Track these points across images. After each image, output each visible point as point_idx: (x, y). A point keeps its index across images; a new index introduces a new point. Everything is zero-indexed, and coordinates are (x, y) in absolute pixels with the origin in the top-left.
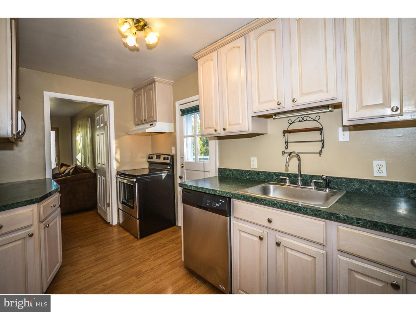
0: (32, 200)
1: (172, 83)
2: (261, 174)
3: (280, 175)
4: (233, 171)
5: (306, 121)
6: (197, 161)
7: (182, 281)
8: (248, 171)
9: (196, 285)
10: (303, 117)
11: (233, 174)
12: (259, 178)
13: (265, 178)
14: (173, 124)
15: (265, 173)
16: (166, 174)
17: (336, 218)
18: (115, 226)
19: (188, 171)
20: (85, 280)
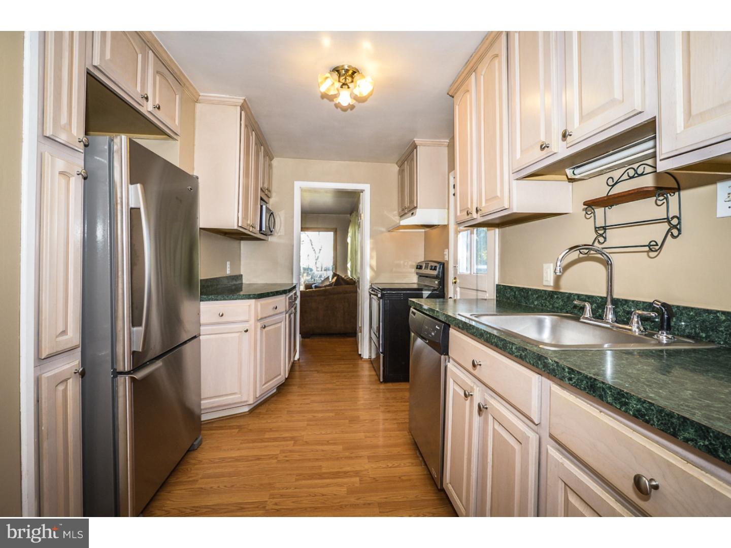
0: (250, 295)
1: (446, 143)
2: (556, 296)
3: (587, 299)
4: (515, 290)
5: (642, 175)
6: (472, 273)
7: (399, 449)
8: (536, 291)
9: (413, 461)
10: (635, 166)
11: (515, 297)
12: (553, 305)
13: (563, 306)
14: (446, 210)
15: (563, 295)
16: (430, 292)
17: (544, 367)
18: (366, 361)
19: (463, 291)
20: (301, 404)
